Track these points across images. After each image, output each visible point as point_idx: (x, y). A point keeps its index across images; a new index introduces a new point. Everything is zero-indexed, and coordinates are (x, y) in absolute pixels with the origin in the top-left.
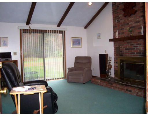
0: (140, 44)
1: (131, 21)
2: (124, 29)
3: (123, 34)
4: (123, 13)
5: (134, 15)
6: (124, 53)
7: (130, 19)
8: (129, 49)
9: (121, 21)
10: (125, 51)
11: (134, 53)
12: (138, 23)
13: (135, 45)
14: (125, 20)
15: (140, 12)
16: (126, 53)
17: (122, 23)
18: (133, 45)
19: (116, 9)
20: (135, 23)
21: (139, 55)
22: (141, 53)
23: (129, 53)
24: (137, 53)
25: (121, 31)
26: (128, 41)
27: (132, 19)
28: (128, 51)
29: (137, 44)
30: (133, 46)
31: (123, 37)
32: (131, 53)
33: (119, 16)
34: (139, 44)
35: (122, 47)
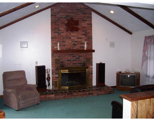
0: (82, 57)
1: (73, 36)
2: (65, 41)
3: (64, 47)
4: (65, 26)
5: (76, 32)
6: (65, 64)
7: (72, 34)
8: (71, 60)
9: (62, 34)
10: (66, 62)
11: (76, 64)
12: (80, 40)
13: (77, 57)
14: (67, 34)
15: (81, 30)
16: (67, 64)
17: (63, 36)
18: (75, 56)
19: (56, 21)
20: (77, 38)
21: (81, 65)
22: (82, 63)
23: (71, 64)
24: (78, 64)
25: (63, 44)
26: (69, 53)
27: (75, 34)
28: (70, 62)
29: (79, 56)
30: (75, 58)
31: (65, 49)
32: (73, 64)
33: (60, 29)
34: (80, 56)
35: (62, 59)
